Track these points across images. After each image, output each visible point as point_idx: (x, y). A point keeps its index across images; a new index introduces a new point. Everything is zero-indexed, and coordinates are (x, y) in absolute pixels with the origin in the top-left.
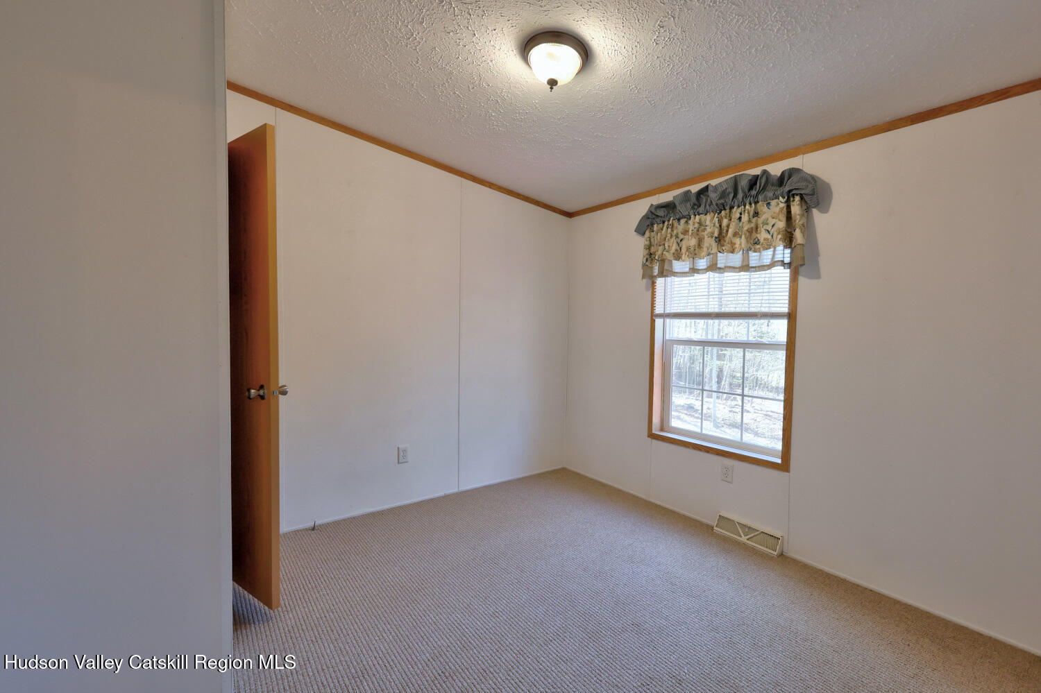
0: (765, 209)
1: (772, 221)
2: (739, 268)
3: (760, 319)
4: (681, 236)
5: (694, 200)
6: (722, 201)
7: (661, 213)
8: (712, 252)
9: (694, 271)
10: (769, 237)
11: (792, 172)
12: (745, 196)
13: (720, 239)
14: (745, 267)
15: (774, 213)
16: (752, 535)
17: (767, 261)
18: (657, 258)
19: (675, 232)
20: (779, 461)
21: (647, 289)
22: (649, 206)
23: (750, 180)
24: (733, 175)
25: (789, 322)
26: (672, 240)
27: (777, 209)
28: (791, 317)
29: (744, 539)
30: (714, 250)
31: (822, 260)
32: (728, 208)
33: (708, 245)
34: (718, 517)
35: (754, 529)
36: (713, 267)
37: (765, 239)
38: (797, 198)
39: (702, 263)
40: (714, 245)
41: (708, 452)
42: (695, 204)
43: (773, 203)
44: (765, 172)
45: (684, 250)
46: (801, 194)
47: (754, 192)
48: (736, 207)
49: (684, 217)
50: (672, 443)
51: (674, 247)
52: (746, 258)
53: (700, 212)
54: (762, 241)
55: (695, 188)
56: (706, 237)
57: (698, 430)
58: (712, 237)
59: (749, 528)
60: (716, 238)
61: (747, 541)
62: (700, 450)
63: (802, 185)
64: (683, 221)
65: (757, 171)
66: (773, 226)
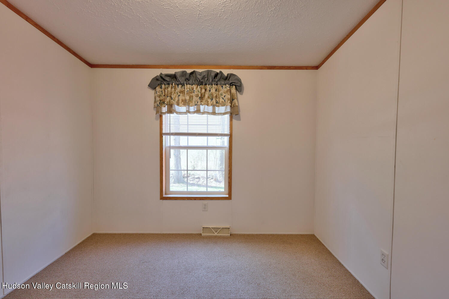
0: (221, 88)
1: (224, 95)
2: (211, 113)
3: (219, 136)
4: (179, 94)
5: (187, 76)
6: (202, 80)
7: (167, 79)
8: (198, 104)
9: (188, 112)
10: (224, 101)
11: (231, 75)
12: (212, 81)
13: (202, 98)
14: (214, 113)
15: (224, 91)
16: (219, 230)
17: (223, 111)
18: (166, 103)
19: (176, 91)
20: (227, 196)
21: (156, 119)
22: (160, 74)
23: (215, 74)
24: (207, 70)
25: (230, 138)
26: (175, 95)
27: (226, 90)
28: (231, 136)
29: (216, 234)
30: (199, 103)
31: (242, 113)
32: (204, 84)
33: (195, 100)
34: (202, 228)
35: (219, 228)
36: (198, 111)
37: (222, 102)
38: (234, 87)
39: (192, 109)
40: (199, 101)
41: (195, 199)
42: (187, 79)
43: (224, 86)
44: (221, 72)
45: (180, 101)
46: (236, 85)
47: (216, 80)
48: (207, 85)
49: (181, 84)
50: (176, 199)
51: (177, 99)
52: (214, 109)
53: (190, 83)
54: (221, 102)
55: (189, 71)
56: (194, 96)
57: (186, 190)
58: (197, 97)
59: (217, 228)
60: (200, 97)
61: (217, 234)
62: (192, 199)
63: (236, 81)
64: (180, 86)
65: (218, 71)
66: (224, 96)
